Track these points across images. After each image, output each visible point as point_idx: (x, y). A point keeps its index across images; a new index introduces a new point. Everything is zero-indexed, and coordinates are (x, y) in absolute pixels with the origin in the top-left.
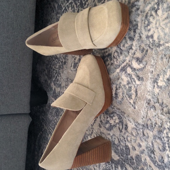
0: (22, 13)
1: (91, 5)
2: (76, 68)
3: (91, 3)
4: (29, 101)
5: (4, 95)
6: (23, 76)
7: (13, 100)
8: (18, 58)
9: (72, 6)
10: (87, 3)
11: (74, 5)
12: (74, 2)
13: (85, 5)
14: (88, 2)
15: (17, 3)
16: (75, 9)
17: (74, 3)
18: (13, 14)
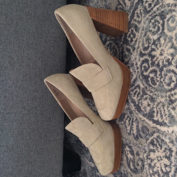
0: (51, 61)
1: (141, 40)
2: (125, 120)
3: (141, 37)
4: (62, 169)
5: (32, 163)
6: (54, 136)
7: (42, 168)
8: (48, 115)
9: (111, 47)
10: (134, 39)
11: (115, 45)
12: (114, 42)
13: (131, 42)
14: (136, 37)
15: (46, 50)
16: (116, 50)
17: (113, 44)
18: (41, 63)
